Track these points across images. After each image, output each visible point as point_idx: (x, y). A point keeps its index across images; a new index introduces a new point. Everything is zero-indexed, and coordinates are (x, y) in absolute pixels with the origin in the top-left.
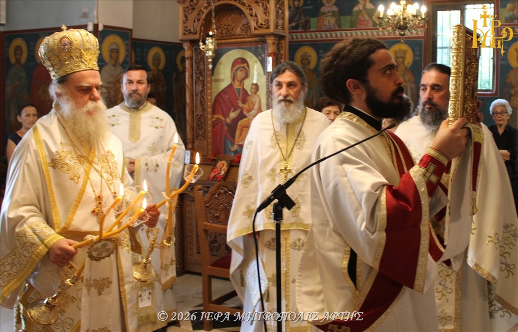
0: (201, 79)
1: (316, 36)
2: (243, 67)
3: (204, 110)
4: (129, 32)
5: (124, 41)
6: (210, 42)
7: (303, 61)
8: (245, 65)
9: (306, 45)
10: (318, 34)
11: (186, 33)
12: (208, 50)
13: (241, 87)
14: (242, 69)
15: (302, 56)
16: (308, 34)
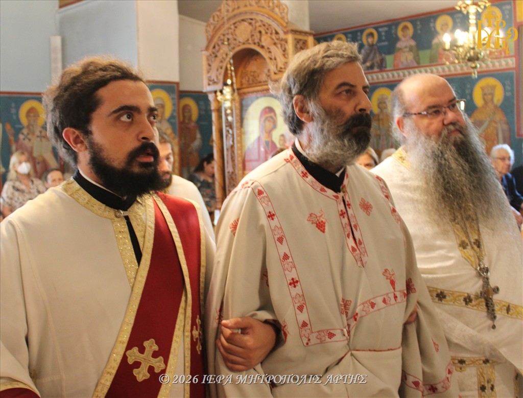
0: (231, 131)
1: (393, 76)
2: (271, 117)
3: (234, 166)
4: (175, 86)
5: (170, 95)
6: (227, 92)
7: (380, 105)
8: (272, 115)
9: (382, 86)
10: (395, 73)
11: (211, 83)
12: (226, 100)
13: (269, 140)
14: (271, 119)
15: (378, 100)
16: (384, 74)
